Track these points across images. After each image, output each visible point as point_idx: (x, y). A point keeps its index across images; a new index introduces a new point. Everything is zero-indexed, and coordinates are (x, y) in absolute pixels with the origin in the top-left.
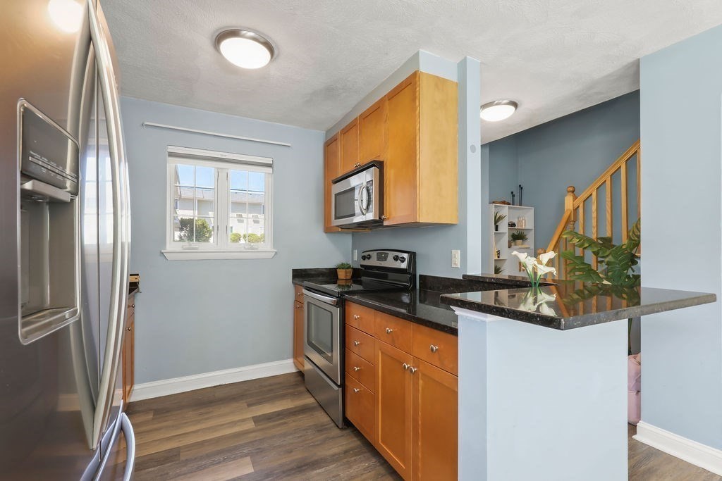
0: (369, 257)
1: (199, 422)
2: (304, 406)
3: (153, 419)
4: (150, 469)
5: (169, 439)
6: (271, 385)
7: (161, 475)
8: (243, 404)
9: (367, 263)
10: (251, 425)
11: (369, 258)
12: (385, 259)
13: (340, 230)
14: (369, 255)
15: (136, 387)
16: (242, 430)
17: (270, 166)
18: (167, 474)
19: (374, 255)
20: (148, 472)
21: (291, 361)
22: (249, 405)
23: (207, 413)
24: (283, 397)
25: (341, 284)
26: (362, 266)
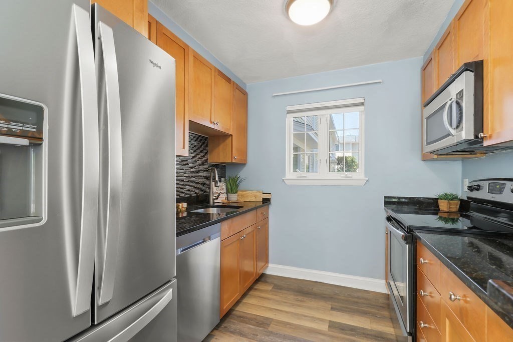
0: (478, 188)
1: (293, 305)
2: (381, 333)
3: (271, 291)
4: (251, 326)
5: (271, 309)
6: (358, 298)
7: (254, 334)
8: (328, 305)
9: (476, 195)
10: (324, 327)
11: (478, 190)
12: (500, 191)
13: (435, 156)
14: (479, 186)
15: (270, 265)
16: (316, 328)
17: (362, 104)
18: (257, 335)
19: (486, 185)
20: (249, 328)
21: (383, 282)
22: (332, 309)
23: (301, 301)
24: (364, 313)
25: (443, 216)
26: (468, 198)
